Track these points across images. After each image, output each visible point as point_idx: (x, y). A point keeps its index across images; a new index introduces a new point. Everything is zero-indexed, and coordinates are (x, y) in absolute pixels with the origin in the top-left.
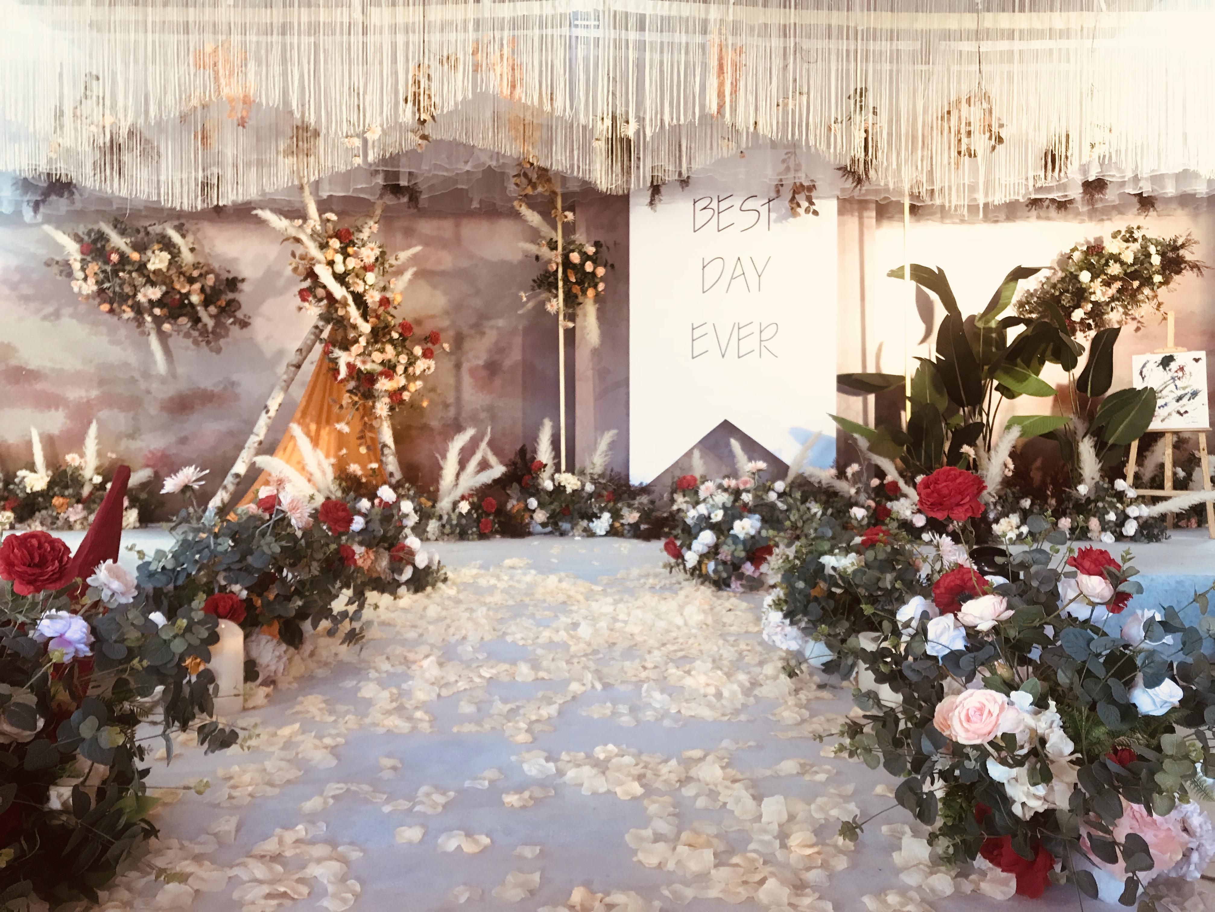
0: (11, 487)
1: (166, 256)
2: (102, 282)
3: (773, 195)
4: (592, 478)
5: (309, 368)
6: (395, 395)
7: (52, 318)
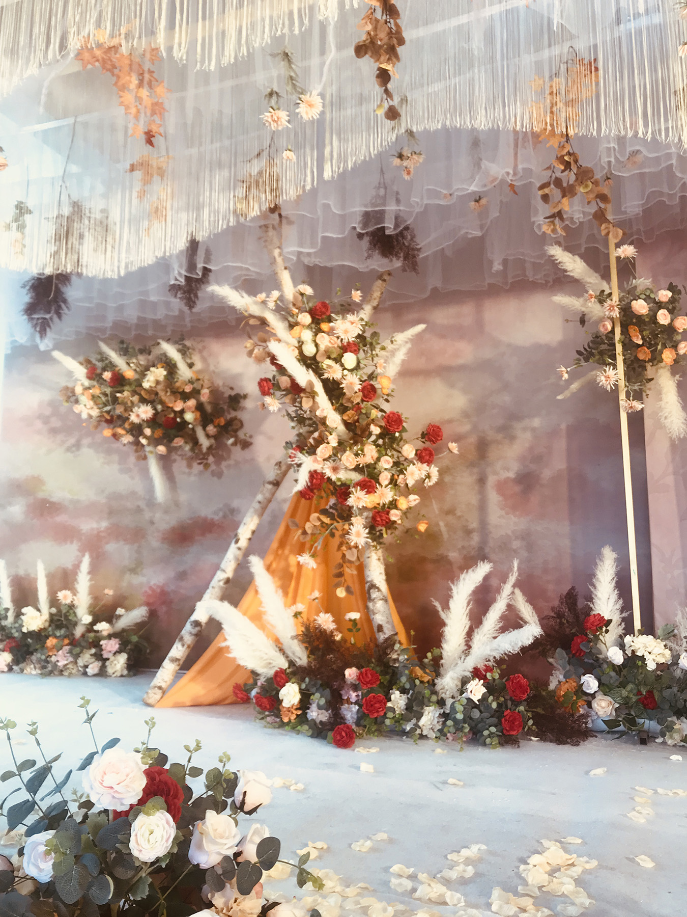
1: (162, 373)
2: (104, 406)
6: (378, 516)
7: (74, 449)
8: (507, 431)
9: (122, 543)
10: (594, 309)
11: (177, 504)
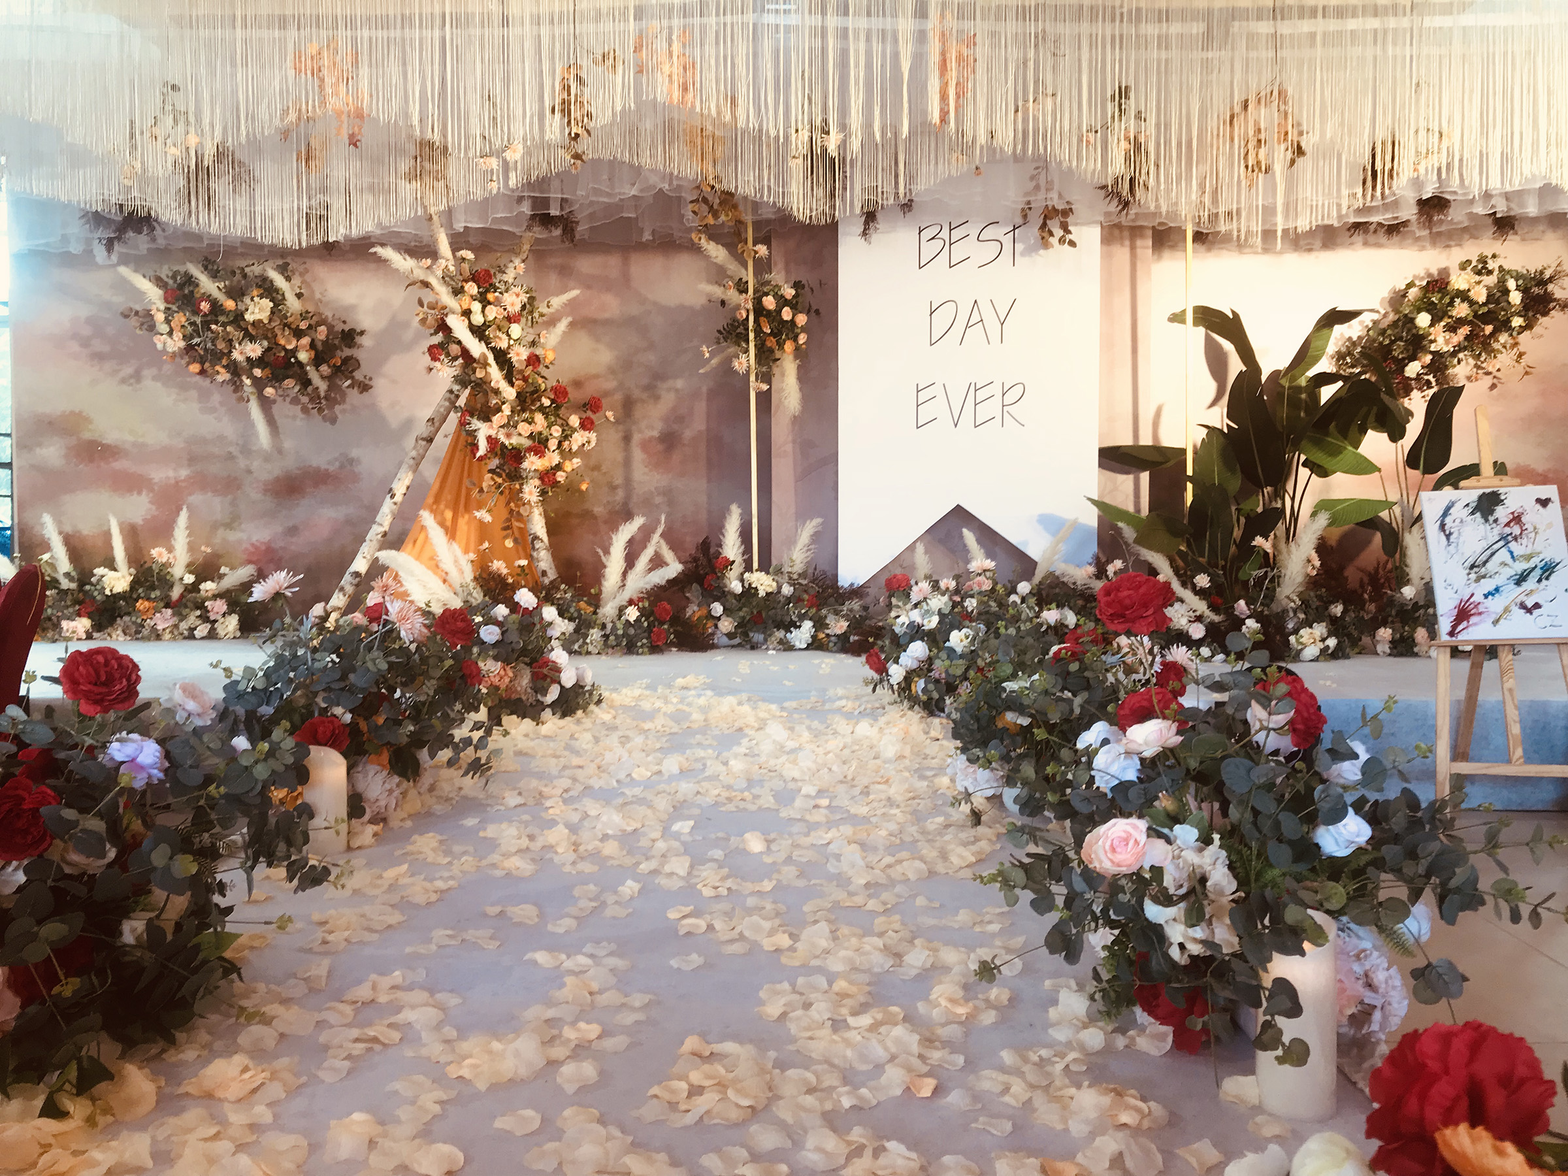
0: (88, 587)
1: (267, 304)
2: (192, 337)
3: (1019, 221)
4: (790, 578)
5: (443, 442)
6: (547, 477)
7: (132, 381)
8: (652, 391)
9: (210, 494)
10: (732, 295)
11: (280, 451)
